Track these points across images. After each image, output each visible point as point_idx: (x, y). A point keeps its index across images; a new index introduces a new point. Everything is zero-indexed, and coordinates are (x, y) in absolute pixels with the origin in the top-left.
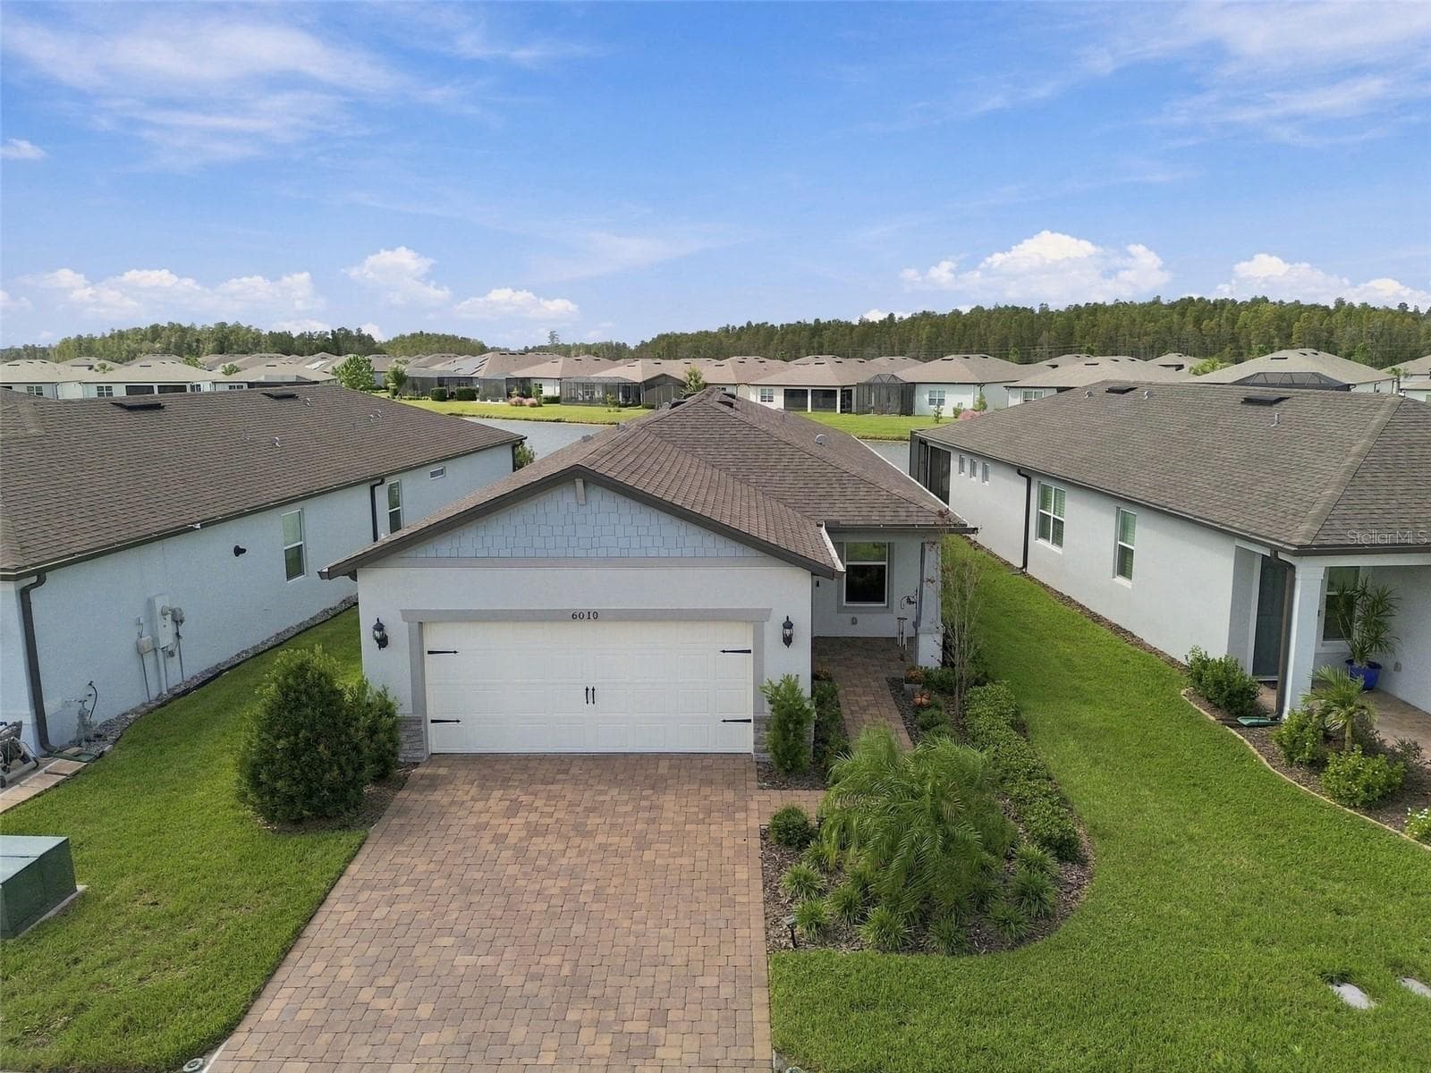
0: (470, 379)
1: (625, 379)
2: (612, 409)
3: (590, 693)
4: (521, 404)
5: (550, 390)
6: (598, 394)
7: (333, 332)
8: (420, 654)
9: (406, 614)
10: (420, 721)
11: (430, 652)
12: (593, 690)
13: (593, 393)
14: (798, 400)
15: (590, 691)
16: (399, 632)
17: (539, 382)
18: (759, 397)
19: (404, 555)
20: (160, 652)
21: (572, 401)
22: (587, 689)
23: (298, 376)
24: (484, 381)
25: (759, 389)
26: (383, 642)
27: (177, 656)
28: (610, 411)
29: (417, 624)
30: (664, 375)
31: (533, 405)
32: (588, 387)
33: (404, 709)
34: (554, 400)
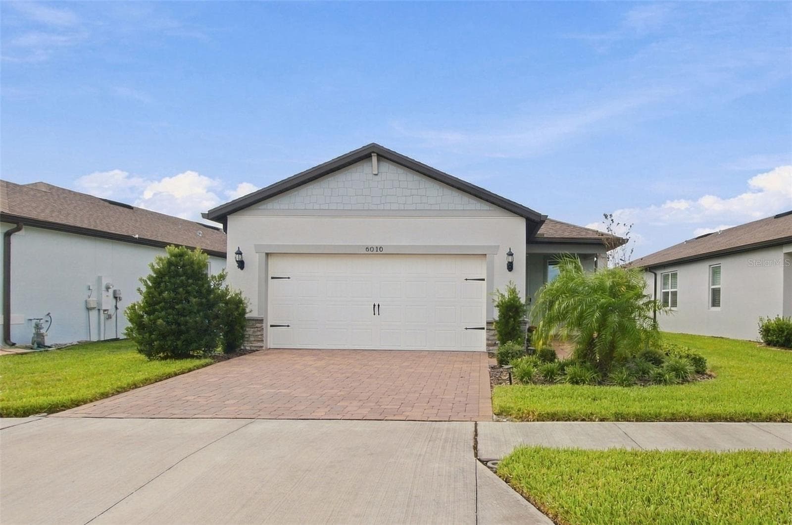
3: (376, 308)
8: (266, 278)
9: (258, 248)
10: (262, 320)
11: (273, 278)
12: (379, 305)
15: (377, 307)
16: (253, 259)
19: (260, 208)
20: (102, 312)
22: (374, 305)
26: (241, 264)
27: (114, 318)
29: (264, 254)
33: (252, 312)
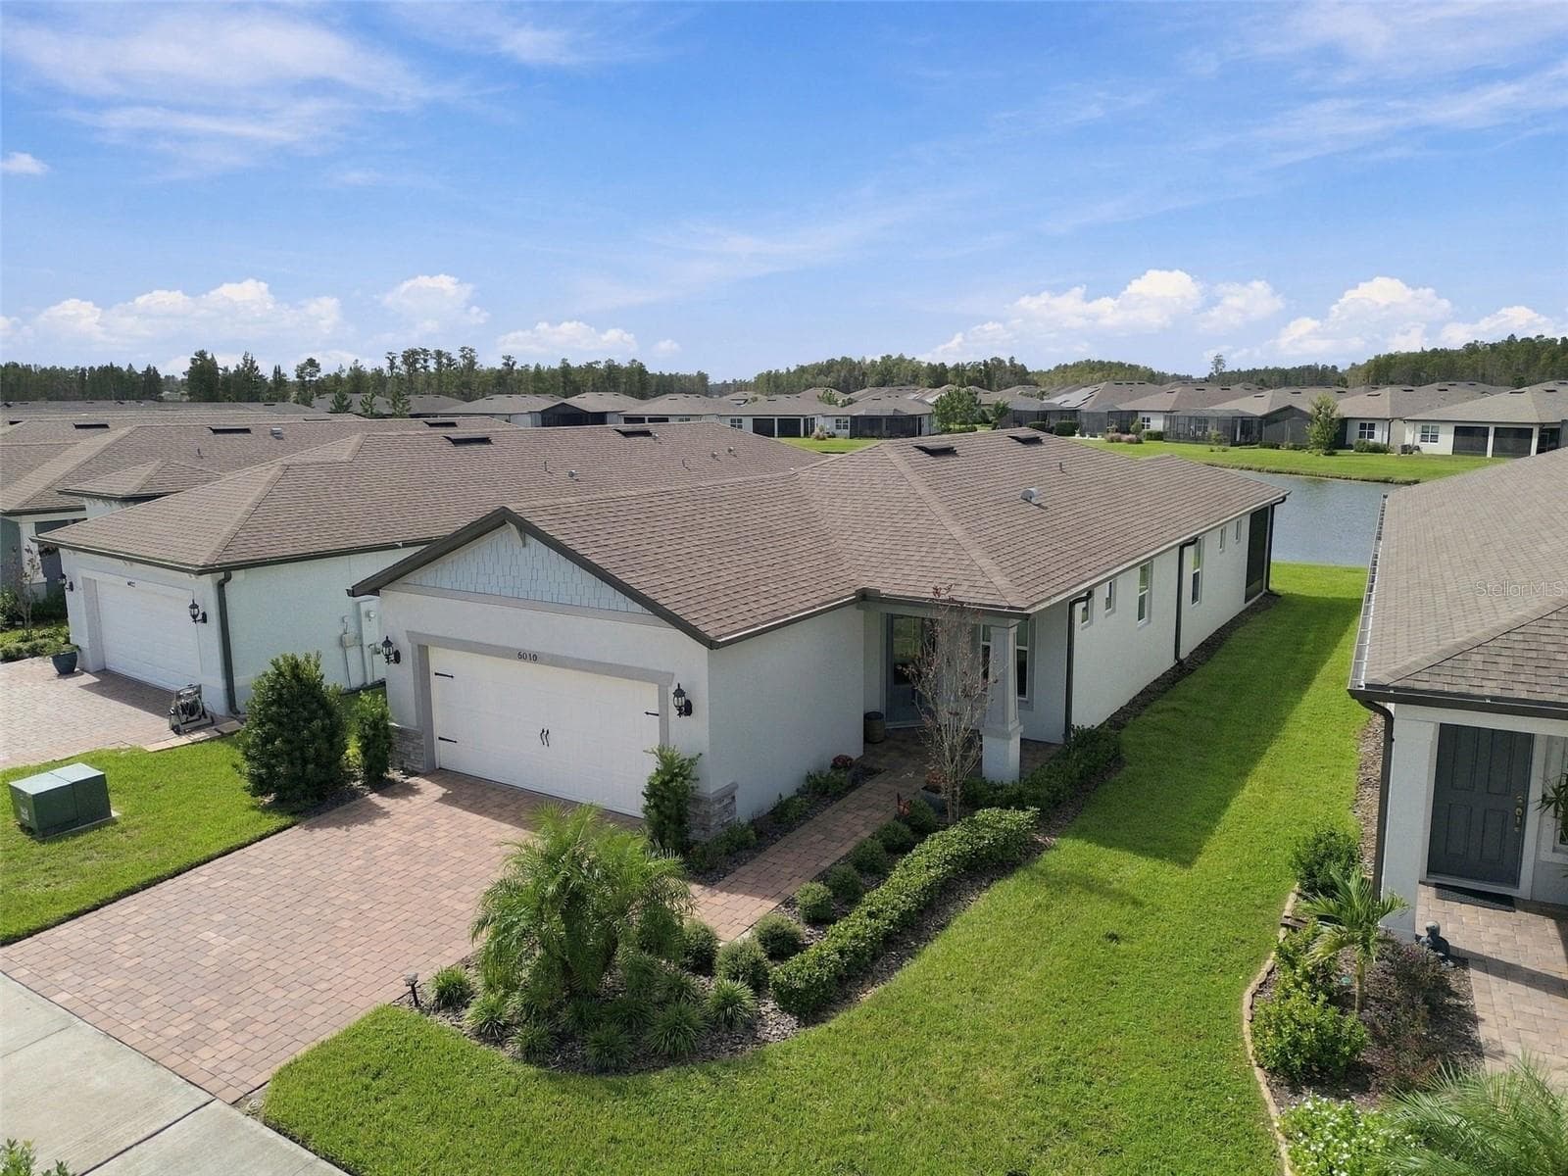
0: (1074, 412)
1: (1243, 413)
2: (1215, 448)
3: (545, 734)
4: (1119, 440)
5: (1157, 424)
6: (1213, 432)
7: (985, 362)
8: (426, 674)
9: (409, 635)
10: (430, 736)
11: (436, 674)
12: (548, 733)
13: (1206, 429)
14: (1476, 440)
16: (406, 650)
17: (1146, 416)
18: (1418, 436)
19: (407, 582)
21: (1178, 438)
22: (543, 732)
23: (895, 410)
24: (1092, 414)
25: (1419, 426)
28: (1212, 451)
29: (417, 646)
30: (1290, 407)
31: (1130, 441)
32: (1202, 422)
33: (411, 722)
34: (1158, 436)
